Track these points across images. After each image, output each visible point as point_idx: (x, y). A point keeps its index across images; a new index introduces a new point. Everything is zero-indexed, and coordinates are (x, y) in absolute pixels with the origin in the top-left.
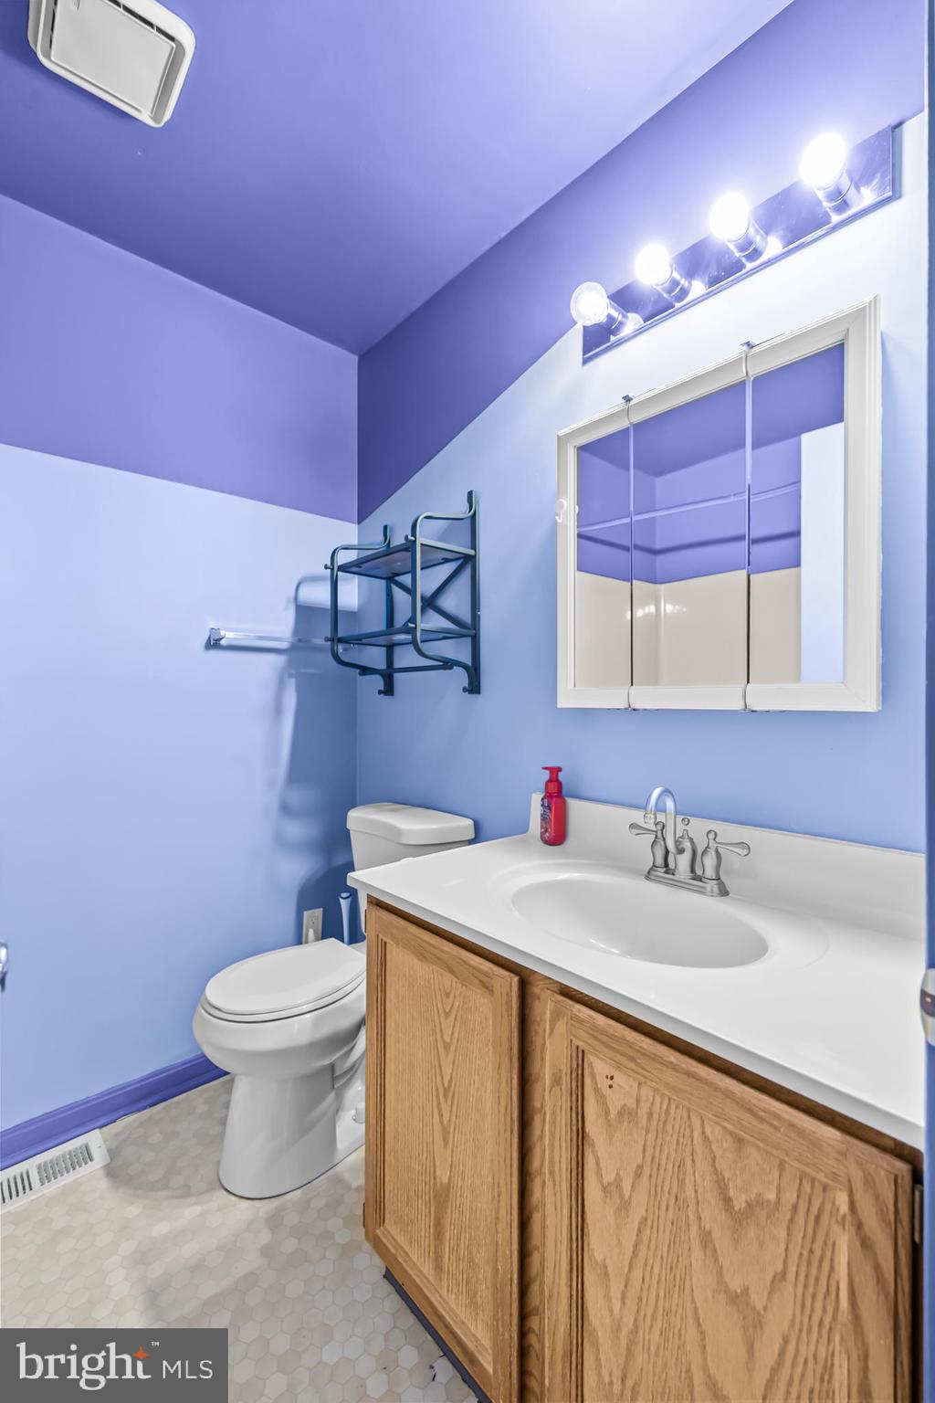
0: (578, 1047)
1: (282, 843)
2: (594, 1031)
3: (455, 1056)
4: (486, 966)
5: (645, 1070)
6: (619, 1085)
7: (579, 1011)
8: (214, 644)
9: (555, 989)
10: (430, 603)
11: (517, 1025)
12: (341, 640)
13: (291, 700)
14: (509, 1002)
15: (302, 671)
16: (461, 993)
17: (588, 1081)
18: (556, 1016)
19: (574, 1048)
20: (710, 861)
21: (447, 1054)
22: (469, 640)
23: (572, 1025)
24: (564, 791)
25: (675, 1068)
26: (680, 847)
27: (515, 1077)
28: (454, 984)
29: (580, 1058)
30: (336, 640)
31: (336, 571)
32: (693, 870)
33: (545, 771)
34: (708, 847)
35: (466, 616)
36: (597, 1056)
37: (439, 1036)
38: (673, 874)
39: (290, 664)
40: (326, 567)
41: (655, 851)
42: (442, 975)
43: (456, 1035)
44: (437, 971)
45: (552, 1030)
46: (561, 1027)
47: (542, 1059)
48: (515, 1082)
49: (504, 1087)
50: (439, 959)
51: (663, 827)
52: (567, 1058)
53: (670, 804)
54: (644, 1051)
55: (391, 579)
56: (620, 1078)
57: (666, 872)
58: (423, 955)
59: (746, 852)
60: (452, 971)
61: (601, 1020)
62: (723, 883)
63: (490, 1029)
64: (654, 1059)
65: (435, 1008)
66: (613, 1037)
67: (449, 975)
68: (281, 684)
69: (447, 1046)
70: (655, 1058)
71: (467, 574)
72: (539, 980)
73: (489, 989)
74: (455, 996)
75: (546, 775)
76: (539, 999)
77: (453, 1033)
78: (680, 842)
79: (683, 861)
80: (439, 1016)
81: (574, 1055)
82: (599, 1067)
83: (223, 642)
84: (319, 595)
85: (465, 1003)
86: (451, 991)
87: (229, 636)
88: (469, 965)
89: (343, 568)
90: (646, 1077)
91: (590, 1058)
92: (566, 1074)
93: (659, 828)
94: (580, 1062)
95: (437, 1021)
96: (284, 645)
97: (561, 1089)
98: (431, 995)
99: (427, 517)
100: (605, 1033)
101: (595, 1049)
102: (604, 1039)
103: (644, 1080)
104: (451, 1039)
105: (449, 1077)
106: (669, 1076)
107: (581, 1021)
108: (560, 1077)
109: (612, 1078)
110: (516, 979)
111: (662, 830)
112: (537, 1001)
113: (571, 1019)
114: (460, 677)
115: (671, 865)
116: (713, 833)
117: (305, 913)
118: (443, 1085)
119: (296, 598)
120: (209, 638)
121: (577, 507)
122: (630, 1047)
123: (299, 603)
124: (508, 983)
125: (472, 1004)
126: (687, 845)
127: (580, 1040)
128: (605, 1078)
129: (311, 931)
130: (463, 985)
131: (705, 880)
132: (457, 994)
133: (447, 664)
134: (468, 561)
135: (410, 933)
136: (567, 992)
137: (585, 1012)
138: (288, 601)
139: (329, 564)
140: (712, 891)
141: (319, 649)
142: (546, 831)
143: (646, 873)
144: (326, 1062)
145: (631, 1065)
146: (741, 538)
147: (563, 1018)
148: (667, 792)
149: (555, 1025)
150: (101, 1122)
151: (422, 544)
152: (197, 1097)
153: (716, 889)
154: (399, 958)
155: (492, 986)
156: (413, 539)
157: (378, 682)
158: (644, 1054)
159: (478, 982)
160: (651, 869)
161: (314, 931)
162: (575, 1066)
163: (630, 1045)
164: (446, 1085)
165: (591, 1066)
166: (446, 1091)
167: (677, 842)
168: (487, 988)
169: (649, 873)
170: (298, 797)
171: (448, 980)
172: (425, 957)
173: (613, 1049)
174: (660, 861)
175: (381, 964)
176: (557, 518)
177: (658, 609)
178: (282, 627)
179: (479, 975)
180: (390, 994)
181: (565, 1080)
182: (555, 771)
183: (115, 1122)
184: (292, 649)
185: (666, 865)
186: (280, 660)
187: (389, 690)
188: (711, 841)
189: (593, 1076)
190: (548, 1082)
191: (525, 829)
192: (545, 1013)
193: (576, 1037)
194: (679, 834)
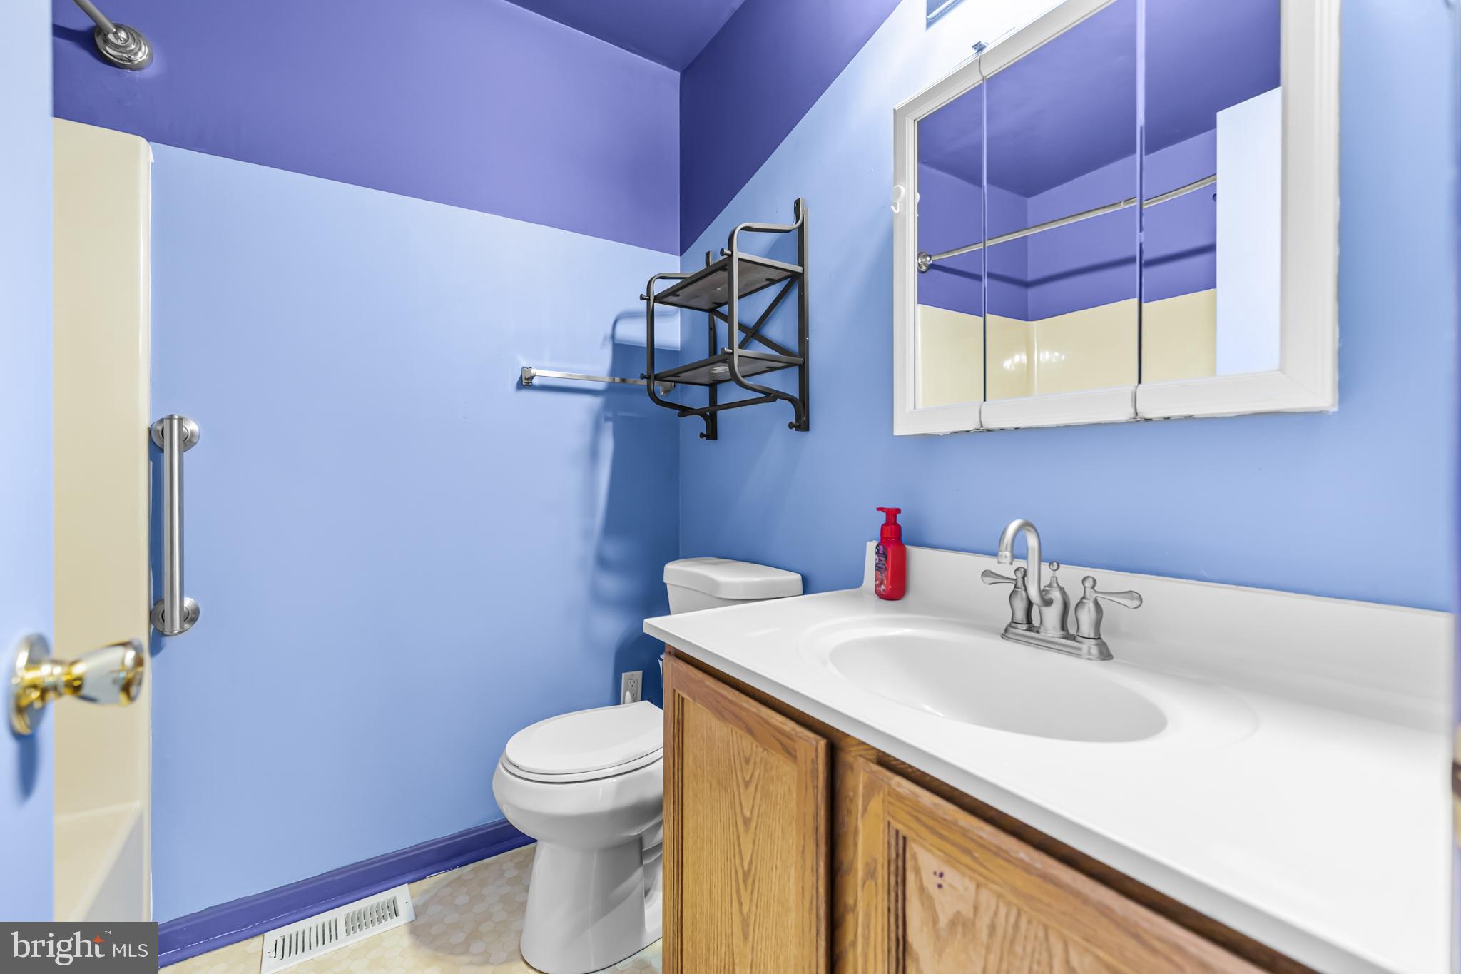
0: (897, 832)
1: (598, 598)
2: (918, 812)
3: (755, 835)
4: (789, 726)
5: (985, 867)
6: (951, 886)
7: (899, 785)
8: (525, 383)
9: (869, 757)
10: (753, 333)
11: (824, 800)
12: (657, 378)
13: (607, 445)
14: (815, 771)
15: (620, 414)
16: (761, 759)
17: (911, 877)
18: (871, 789)
19: (893, 833)
20: (1086, 617)
21: (747, 831)
22: (796, 369)
23: (889, 803)
24: (903, 538)
25: (1027, 868)
26: (1047, 597)
27: (822, 864)
28: (754, 747)
29: (901, 844)
30: (652, 378)
31: (654, 300)
32: (1063, 626)
33: (880, 512)
34: (1084, 597)
35: (793, 344)
36: (922, 845)
37: (738, 810)
38: (1038, 632)
39: (606, 406)
40: (642, 298)
41: (1013, 603)
42: (741, 736)
43: (756, 808)
44: (736, 733)
45: (865, 810)
46: (876, 804)
47: (856, 845)
48: (822, 871)
49: (809, 879)
50: (736, 716)
51: (1025, 572)
52: (883, 844)
53: (1032, 541)
54: (981, 842)
55: (713, 311)
56: (951, 876)
57: (1029, 630)
58: (721, 712)
59: (1137, 603)
60: (750, 731)
61: (927, 798)
62: (1104, 644)
63: (794, 804)
64: (996, 854)
65: (734, 776)
66: (943, 821)
67: (751, 738)
68: (597, 429)
69: (747, 822)
70: (998, 852)
71: (794, 296)
72: (853, 746)
73: (791, 754)
74: (755, 762)
75: (882, 518)
76: (852, 768)
77: (753, 807)
78: (1047, 592)
79: (1051, 616)
80: (738, 785)
81: (893, 842)
82: (925, 860)
83: (535, 381)
84: (635, 332)
85: (766, 771)
86: (750, 756)
87: (542, 374)
88: (769, 724)
89: (660, 299)
90: (985, 877)
91: (913, 847)
92: (883, 865)
93: (1020, 574)
94: (901, 851)
95: (736, 794)
96: (600, 386)
97: (876, 884)
98: (730, 760)
99: (744, 229)
100: (931, 815)
101: (918, 836)
102: (930, 822)
103: (982, 880)
104: (751, 813)
105: (749, 859)
106: (1019, 879)
107: (900, 798)
108: (875, 870)
109: (941, 875)
110: (822, 743)
111: (1023, 578)
112: (850, 772)
113: (889, 795)
114: (787, 412)
115: (1036, 622)
116: (1091, 580)
117: (623, 675)
118: (743, 867)
119: (613, 336)
120: (521, 376)
121: (918, 195)
122: (965, 835)
123: (616, 342)
124: (814, 748)
125: (774, 772)
126: (1056, 595)
127: (900, 822)
128: (932, 874)
129: (628, 694)
130: (764, 749)
131: (1079, 638)
132: (758, 760)
133: (770, 396)
134: (795, 280)
135: (707, 686)
136: (886, 762)
137: (906, 787)
138: (605, 339)
139: (645, 294)
140: (1089, 653)
141: (636, 390)
142: (881, 583)
143: (1003, 632)
144: (635, 833)
145: (967, 860)
146: (1131, 260)
147: (879, 794)
148: (1027, 525)
149: (869, 802)
150: (411, 877)
151: (740, 259)
152: (506, 861)
153: (1095, 651)
154: (698, 715)
155: (796, 751)
156: (730, 253)
157: (700, 424)
158: (983, 847)
159: (779, 745)
160: (1010, 626)
161: (631, 693)
162: (893, 855)
163: (964, 832)
164: (746, 868)
165: (914, 857)
166: (746, 875)
167: (1042, 593)
168: (789, 753)
169: (1006, 630)
170: (614, 550)
171: (748, 744)
172: (723, 716)
173: (941, 837)
174: (1020, 615)
175: (678, 723)
176: (893, 207)
177: (1030, 357)
178: (598, 367)
179: (781, 737)
180: (688, 758)
181: (881, 873)
182: (892, 514)
183: (425, 878)
184: (610, 390)
185: (1029, 621)
186: (596, 402)
187: (712, 434)
188: (1089, 590)
189: (917, 871)
190: (860, 874)
191: (856, 582)
192: (858, 786)
193: (893, 817)
194: (1044, 582)
